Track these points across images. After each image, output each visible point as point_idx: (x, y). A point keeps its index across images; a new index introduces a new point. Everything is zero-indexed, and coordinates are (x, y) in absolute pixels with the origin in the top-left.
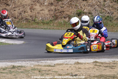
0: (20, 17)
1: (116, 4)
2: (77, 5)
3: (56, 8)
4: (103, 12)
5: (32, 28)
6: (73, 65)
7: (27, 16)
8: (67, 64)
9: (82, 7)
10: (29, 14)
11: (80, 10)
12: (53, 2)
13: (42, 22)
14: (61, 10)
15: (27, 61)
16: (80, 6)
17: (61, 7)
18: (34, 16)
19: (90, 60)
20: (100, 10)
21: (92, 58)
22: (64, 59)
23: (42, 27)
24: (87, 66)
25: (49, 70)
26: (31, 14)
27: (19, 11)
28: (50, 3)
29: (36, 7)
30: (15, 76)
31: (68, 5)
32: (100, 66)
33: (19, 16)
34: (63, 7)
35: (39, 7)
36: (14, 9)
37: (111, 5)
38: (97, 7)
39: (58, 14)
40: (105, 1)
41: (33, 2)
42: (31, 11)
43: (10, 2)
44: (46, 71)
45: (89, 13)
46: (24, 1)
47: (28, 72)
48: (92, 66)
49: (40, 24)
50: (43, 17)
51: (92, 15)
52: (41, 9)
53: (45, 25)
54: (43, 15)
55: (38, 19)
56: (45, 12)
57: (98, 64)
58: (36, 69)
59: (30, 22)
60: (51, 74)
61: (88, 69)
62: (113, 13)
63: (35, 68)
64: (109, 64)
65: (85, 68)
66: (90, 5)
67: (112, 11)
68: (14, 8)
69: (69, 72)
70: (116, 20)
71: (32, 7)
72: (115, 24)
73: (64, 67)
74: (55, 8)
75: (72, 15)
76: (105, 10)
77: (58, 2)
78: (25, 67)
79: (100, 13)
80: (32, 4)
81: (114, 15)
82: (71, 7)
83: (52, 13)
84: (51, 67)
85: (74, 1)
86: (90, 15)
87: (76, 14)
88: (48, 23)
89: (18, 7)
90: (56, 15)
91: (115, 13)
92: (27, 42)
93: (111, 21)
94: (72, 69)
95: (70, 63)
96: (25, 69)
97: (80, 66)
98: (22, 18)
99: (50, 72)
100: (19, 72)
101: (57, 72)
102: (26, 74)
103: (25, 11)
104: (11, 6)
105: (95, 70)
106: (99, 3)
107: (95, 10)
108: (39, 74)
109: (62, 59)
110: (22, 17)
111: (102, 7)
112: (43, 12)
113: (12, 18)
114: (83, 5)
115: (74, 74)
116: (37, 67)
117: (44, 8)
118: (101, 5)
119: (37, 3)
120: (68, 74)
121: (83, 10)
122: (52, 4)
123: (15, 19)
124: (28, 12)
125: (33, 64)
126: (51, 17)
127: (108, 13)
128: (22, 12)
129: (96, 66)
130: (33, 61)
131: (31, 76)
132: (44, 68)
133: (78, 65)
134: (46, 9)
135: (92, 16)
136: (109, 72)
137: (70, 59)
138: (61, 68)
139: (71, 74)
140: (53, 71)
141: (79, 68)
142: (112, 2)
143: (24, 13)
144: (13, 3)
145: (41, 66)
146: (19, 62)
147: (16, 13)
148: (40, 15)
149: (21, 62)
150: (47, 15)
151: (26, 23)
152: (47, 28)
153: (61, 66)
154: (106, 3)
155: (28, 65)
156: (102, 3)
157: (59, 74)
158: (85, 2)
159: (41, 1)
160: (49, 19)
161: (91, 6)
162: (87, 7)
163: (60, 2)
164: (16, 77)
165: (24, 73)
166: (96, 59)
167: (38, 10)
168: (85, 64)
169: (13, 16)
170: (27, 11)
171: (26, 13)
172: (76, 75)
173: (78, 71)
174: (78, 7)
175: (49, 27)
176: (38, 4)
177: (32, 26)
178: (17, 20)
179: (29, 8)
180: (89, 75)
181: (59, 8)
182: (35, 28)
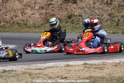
0: (12, 21)
1: (105, 6)
2: (68, 8)
3: (47, 11)
4: (93, 14)
5: (24, 32)
6: (64, 68)
7: (19, 20)
8: (57, 67)
9: (73, 9)
10: (20, 18)
11: (71, 13)
12: (43, 6)
13: (33, 26)
14: (52, 13)
15: (18, 65)
16: (70, 9)
17: (52, 10)
18: (26, 20)
19: (80, 62)
20: (90, 12)
21: (82, 60)
22: (55, 62)
23: (33, 31)
24: (77, 68)
25: (40, 74)
26: (23, 18)
27: (11, 16)
28: (41, 7)
29: (27, 11)
30: (5, 81)
31: (59, 9)
32: (90, 67)
33: (10, 21)
34: (54, 10)
35: (30, 11)
36: (6, 14)
37: (100, 7)
38: (87, 9)
39: (49, 17)
40: (94, 3)
41: (24, 6)
42: (22, 15)
43: (1, 7)
44: (36, 74)
45: (80, 16)
46: (15, 6)
47: (18, 76)
48: (82, 68)
49: (31, 28)
50: (34, 21)
51: (82, 17)
52: (32, 13)
53: (36, 28)
54: (34, 19)
55: (30, 23)
56: (36, 16)
57: (87, 66)
58: (27, 73)
59: (21, 26)
60: (42, 77)
61: (78, 71)
62: (103, 15)
63: (25, 72)
64: (99, 65)
65: (75, 71)
66: (80, 7)
67: (102, 12)
68: (6, 12)
69: (59, 74)
70: (106, 22)
71: (23, 11)
72: (105, 26)
73: (54, 70)
74: (45, 11)
75: (63, 18)
76: (95, 12)
77: (48, 5)
78: (15, 71)
79: (90, 15)
80: (23, 9)
81: (104, 17)
82: (61, 10)
83: (43, 16)
84: (42, 70)
85: (64, 5)
86: (81, 17)
87: (67, 16)
88: (40, 26)
89: (9, 11)
90: (47, 18)
91: (105, 15)
92: (19, 46)
93: (101, 23)
94: (62, 72)
95: (61, 65)
96: (15, 73)
97: (70, 68)
98: (14, 23)
99: (40, 75)
100: (10, 76)
101: (48, 75)
102: (17, 78)
103: (16, 16)
104: (2, 11)
105: (85, 72)
106: (88, 6)
107: (86, 13)
108: (30, 77)
109: (53, 62)
110: (13, 21)
111: (92, 9)
112: (34, 16)
113: (4, 22)
114: (73, 8)
115: (64, 77)
116: (28, 71)
117: (35, 12)
118: (91, 8)
119: (28, 7)
120: (58, 77)
121: (73, 13)
122: (42, 8)
123: (6, 24)
124: (20, 16)
125: (23, 68)
126: (42, 20)
127: (99, 15)
128: (14, 16)
129: (86, 67)
130: (24, 64)
131: (21, 79)
132: (34, 72)
133: (68, 67)
134: (37, 12)
135: (82, 19)
136: (98, 73)
137: (60, 61)
138: (52, 71)
139: (61, 77)
140: (43, 75)
141: (69, 70)
142: (101, 4)
143: (15, 17)
144: (5, 7)
145: (32, 69)
146: (10, 66)
147: (8, 18)
148: (31, 19)
149: (12, 66)
150: (38, 18)
151: (18, 27)
152: (38, 32)
153: (51, 69)
154: (96, 5)
155: (19, 69)
156: (92, 6)
157: (49, 77)
158: (75, 5)
159: (31, 5)
160: (40, 23)
161: (81, 9)
162: (77, 10)
163: (51, 5)
164: (7, 82)
165: (15, 77)
166: (86, 60)
167: (29, 14)
168: (75, 66)
169: (5, 21)
170: (18, 16)
171: (17, 17)
172: (66, 78)
173: (68, 73)
174: (68, 10)
175: (40, 31)
176: (29, 9)
177: (23, 30)
178: (9, 24)
179: (20, 12)
180: (79, 77)
181: (49, 12)
182: (27, 32)
